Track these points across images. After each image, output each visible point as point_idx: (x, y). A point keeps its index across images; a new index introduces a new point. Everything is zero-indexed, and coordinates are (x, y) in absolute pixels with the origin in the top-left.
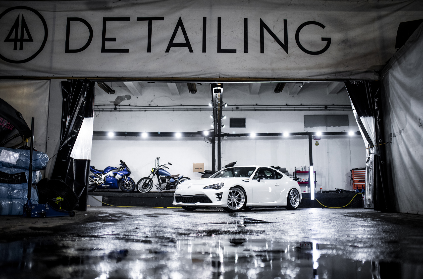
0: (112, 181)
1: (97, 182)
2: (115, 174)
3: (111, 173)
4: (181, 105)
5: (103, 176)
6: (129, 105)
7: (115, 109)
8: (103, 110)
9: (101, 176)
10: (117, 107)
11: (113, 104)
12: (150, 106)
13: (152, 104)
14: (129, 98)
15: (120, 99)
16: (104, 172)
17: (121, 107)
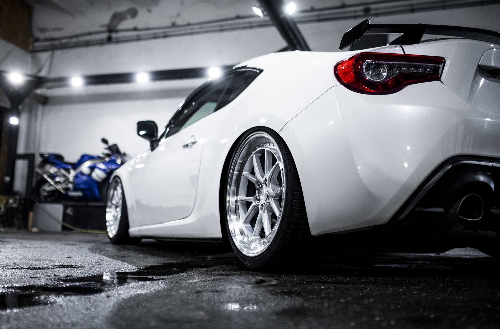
0: (85, 183)
1: (59, 187)
2: (92, 168)
3: (85, 167)
4: (238, 17)
5: (72, 174)
6: (135, 29)
7: (109, 40)
8: (87, 44)
9: (69, 172)
10: (114, 35)
11: (104, 29)
12: (174, 25)
13: (179, 21)
14: (133, 13)
15: (118, 17)
16: (75, 166)
17: (120, 35)
